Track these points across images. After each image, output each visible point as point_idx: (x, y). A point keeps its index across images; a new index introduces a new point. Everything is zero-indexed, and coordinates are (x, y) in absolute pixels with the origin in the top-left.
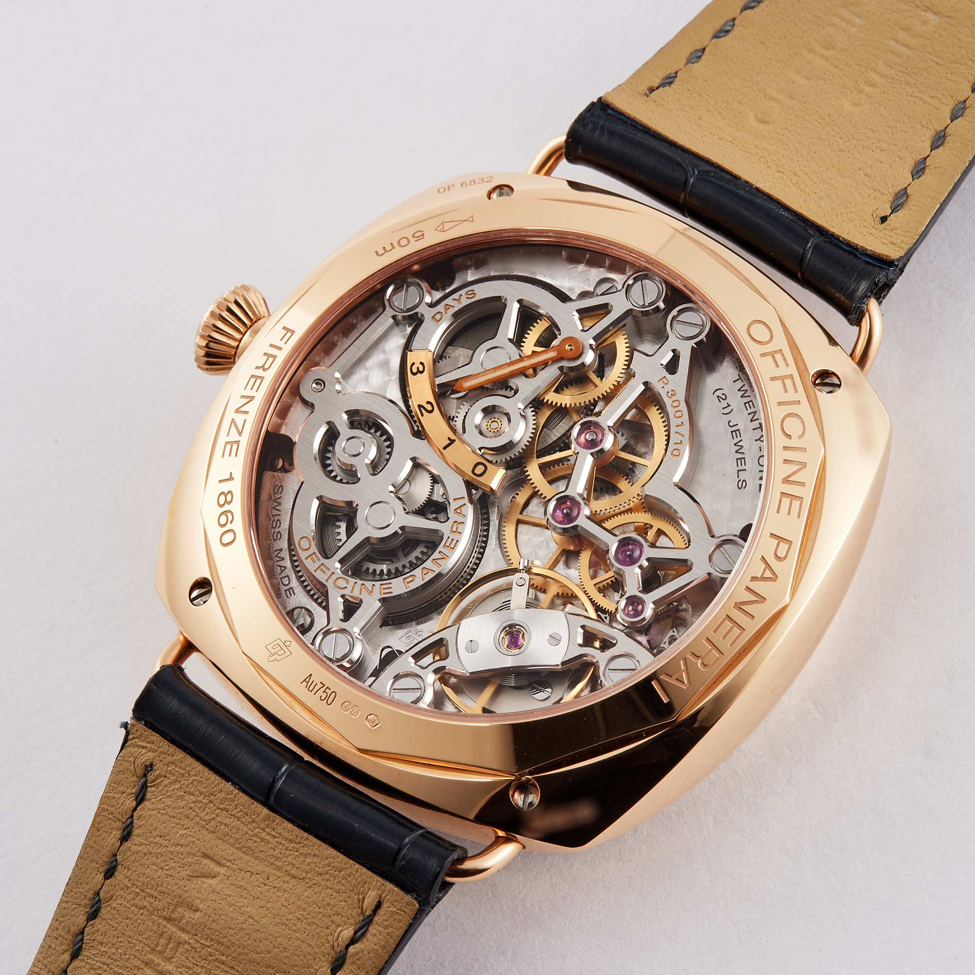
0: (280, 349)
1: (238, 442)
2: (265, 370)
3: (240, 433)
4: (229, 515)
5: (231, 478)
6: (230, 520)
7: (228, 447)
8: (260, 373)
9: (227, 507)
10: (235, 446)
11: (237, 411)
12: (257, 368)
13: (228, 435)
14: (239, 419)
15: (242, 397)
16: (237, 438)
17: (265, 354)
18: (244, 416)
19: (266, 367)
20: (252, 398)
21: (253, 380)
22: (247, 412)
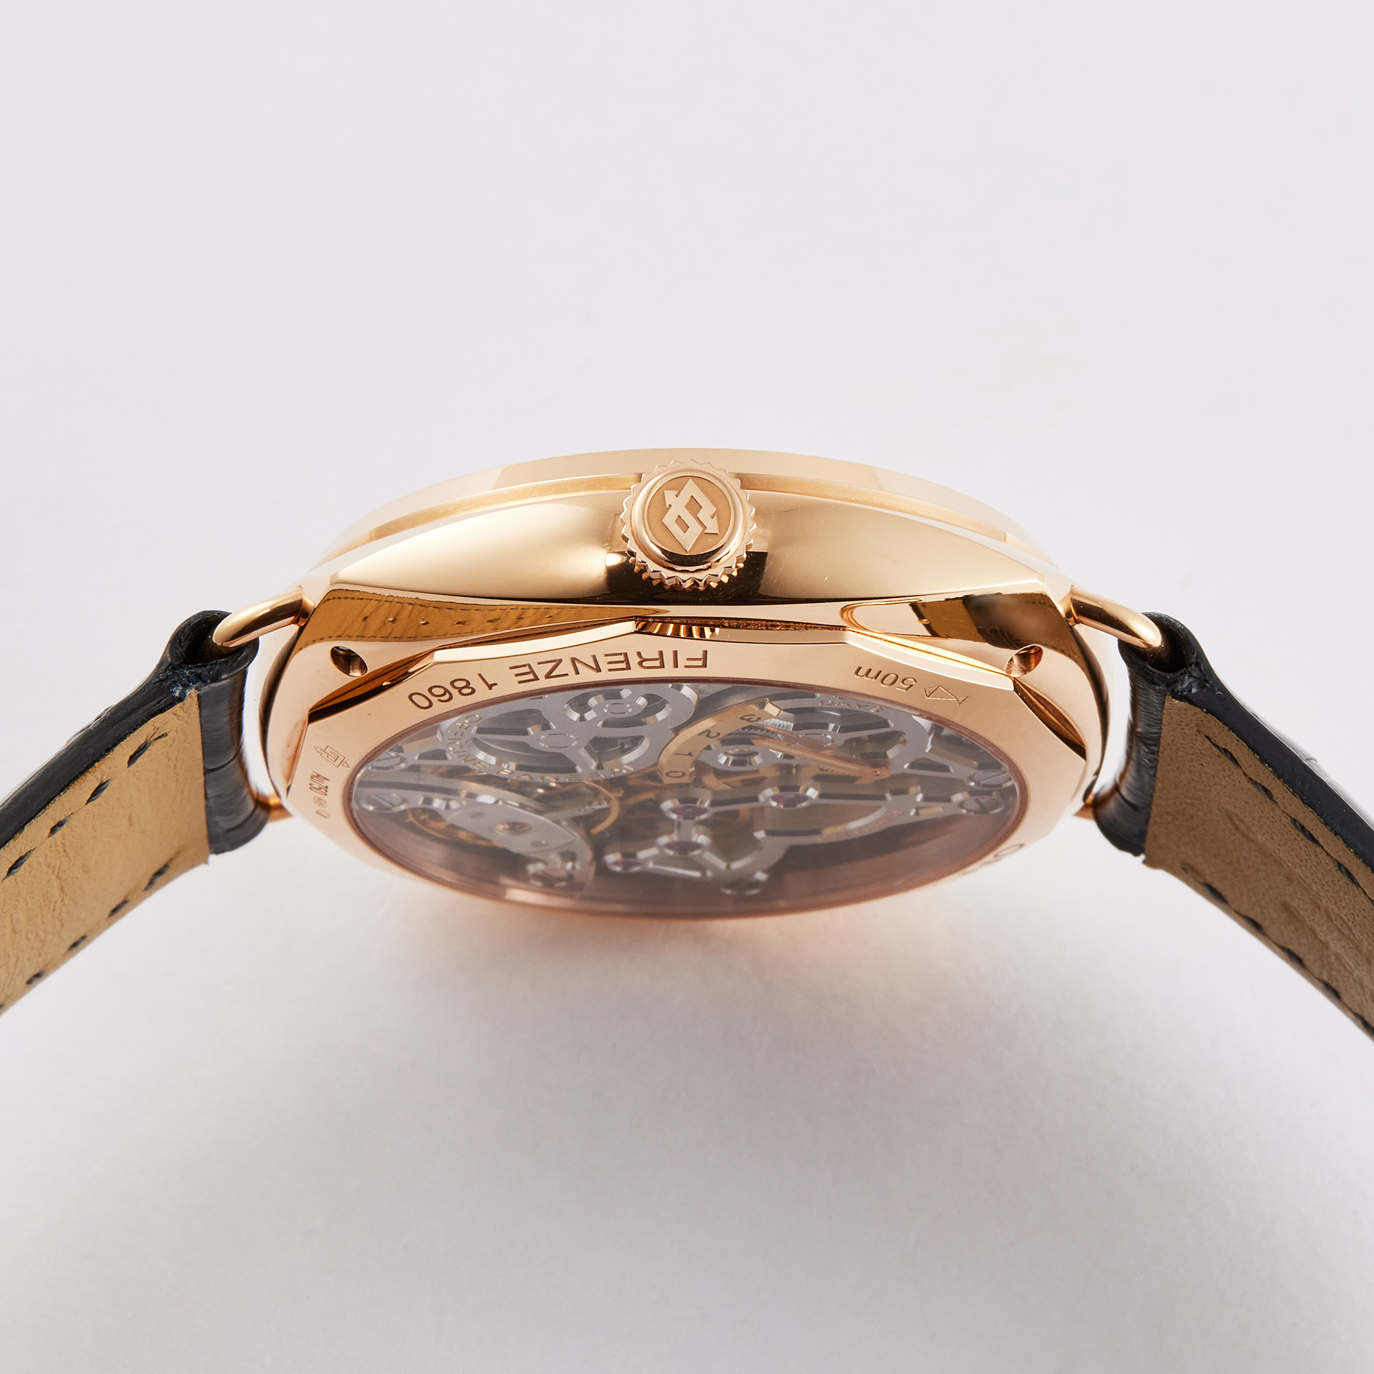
0: (676, 665)
1: (536, 679)
2: (640, 664)
3: (548, 676)
4: (447, 696)
5: (490, 687)
6: (442, 698)
7: (527, 669)
8: (634, 660)
9: (455, 692)
10: (531, 677)
11: (573, 660)
12: (639, 654)
13: (539, 663)
14: (566, 667)
15: (594, 657)
16: (541, 675)
17: (661, 653)
18: (571, 671)
19: (645, 664)
20: (598, 670)
21: (621, 658)
22: (577, 673)
